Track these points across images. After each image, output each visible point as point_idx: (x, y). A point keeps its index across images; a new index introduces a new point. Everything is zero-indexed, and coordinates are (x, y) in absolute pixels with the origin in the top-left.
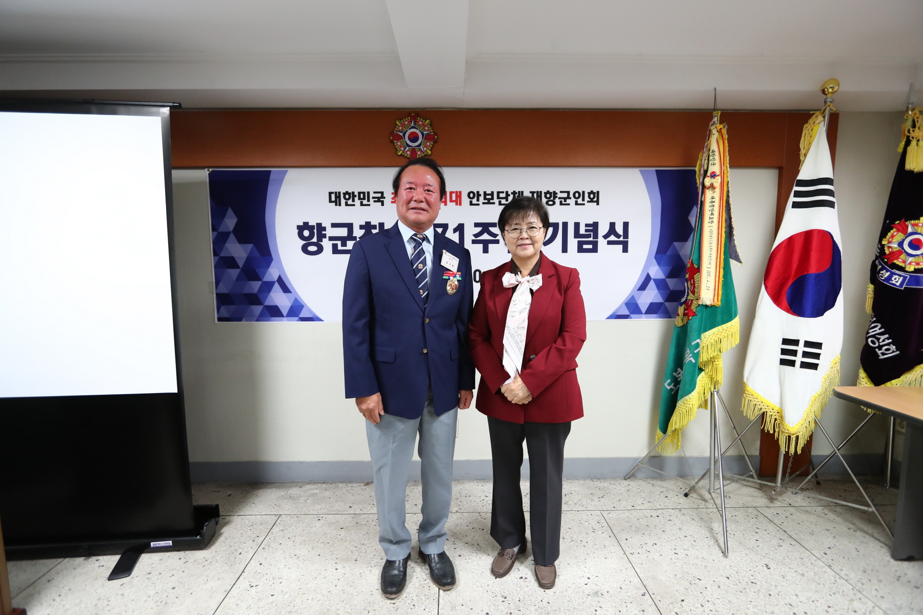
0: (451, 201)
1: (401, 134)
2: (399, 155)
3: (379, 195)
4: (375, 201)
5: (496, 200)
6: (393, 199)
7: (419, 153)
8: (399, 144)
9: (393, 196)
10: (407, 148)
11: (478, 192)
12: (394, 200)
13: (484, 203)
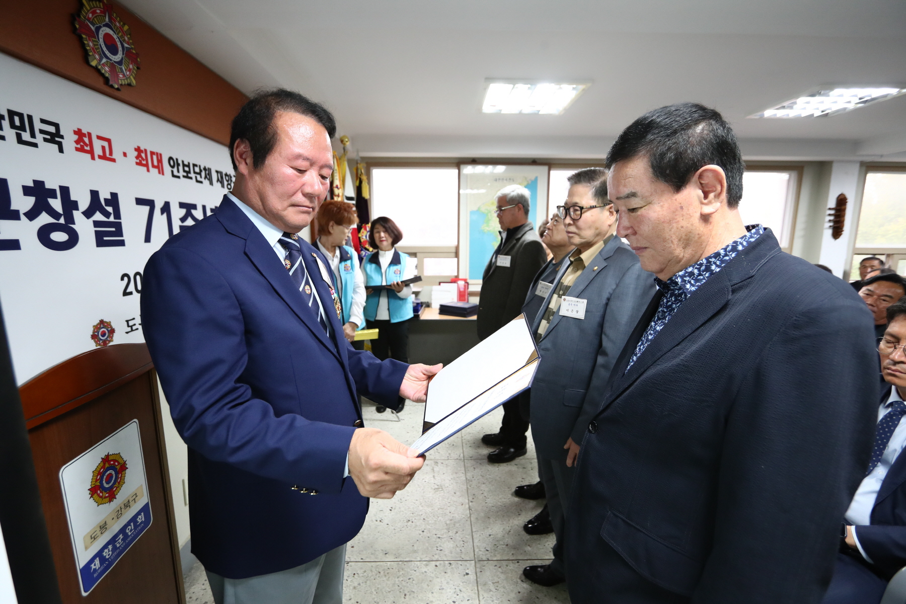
0: (153, 166)
1: (93, 28)
2: (92, 66)
3: (52, 129)
4: (45, 140)
5: (192, 175)
6: (77, 142)
7: (121, 76)
8: (91, 44)
9: (76, 137)
10: (104, 60)
11: (177, 159)
12: (79, 146)
13: (184, 177)
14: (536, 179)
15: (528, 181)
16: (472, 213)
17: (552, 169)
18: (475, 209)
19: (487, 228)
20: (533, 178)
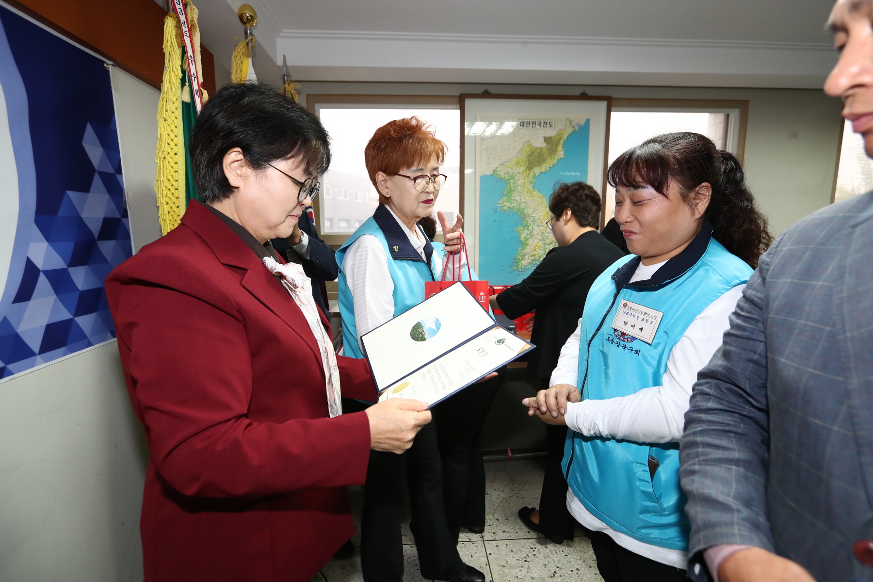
14: (588, 121)
15: (574, 127)
16: (483, 178)
17: (613, 109)
18: (489, 172)
19: (508, 204)
20: (582, 123)
